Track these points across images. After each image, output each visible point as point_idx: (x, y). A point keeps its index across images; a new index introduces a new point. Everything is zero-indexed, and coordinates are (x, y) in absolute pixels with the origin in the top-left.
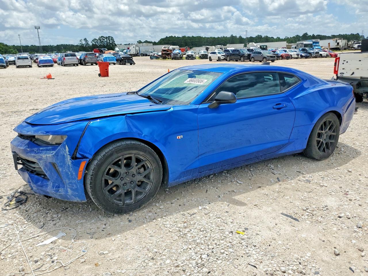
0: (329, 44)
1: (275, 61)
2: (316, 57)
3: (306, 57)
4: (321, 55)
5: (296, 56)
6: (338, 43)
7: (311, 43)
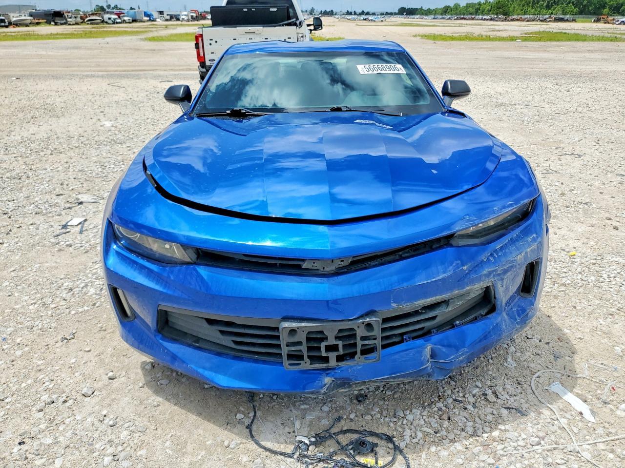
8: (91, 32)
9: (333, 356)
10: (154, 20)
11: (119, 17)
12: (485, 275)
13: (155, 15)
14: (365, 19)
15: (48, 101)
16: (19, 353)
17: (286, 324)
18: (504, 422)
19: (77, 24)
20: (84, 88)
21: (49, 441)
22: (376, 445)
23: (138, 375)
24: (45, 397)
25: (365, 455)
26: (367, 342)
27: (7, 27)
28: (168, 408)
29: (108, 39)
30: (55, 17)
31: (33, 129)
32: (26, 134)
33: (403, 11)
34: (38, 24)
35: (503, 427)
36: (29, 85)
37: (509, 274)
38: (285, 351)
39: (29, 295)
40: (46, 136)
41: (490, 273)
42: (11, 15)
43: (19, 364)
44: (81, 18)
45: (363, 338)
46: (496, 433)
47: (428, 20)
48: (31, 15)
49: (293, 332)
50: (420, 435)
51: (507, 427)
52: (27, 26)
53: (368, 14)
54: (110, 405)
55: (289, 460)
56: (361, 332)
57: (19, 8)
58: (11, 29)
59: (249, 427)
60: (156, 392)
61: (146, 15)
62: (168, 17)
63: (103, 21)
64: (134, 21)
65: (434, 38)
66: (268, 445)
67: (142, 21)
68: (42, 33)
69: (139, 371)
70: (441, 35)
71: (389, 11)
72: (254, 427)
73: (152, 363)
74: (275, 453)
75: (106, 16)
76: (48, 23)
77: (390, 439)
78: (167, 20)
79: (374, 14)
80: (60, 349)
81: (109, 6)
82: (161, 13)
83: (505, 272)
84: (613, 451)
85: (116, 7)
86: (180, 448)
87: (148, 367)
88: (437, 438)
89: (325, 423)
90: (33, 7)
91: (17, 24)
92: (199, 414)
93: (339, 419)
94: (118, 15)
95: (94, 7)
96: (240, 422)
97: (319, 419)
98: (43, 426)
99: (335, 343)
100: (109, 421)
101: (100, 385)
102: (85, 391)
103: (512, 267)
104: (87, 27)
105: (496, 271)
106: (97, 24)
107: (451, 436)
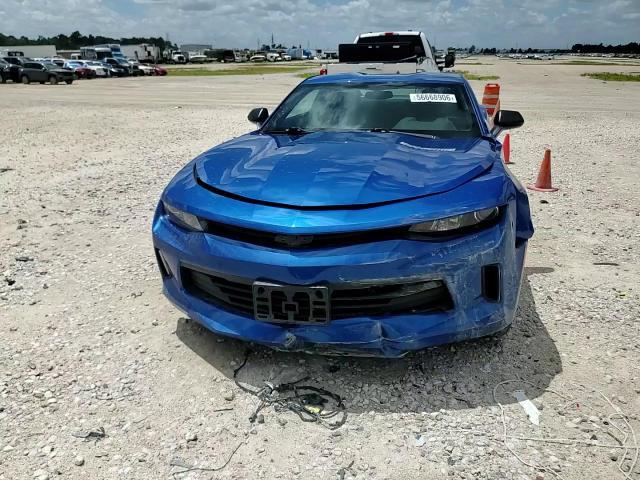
0: (136, 52)
1: (74, 82)
2: (135, 75)
3: (119, 75)
4: (142, 70)
5: (103, 73)
6: (149, 53)
7: (108, 49)
8: (252, 69)
9: (291, 314)
10: (312, 58)
11: (280, 56)
12: (432, 268)
13: (314, 53)
14: (529, 58)
15: (195, 127)
16: (101, 299)
17: (257, 283)
18: (447, 408)
19: (243, 62)
20: (229, 118)
21: (99, 353)
22: (327, 401)
23: (173, 325)
24: (107, 328)
25: (314, 405)
26: (317, 307)
27: (184, 63)
28: (185, 349)
29: (265, 76)
30: (225, 56)
31: (174, 147)
32: (167, 151)
33: (579, 49)
34: (211, 61)
35: (443, 411)
36: (186, 113)
37: (460, 271)
38: (256, 303)
39: (123, 264)
40: (181, 153)
41: (437, 267)
42: (190, 53)
43: (99, 305)
44: (248, 57)
45: (315, 303)
46: (434, 414)
47: (608, 58)
48: (205, 54)
49: (261, 289)
50: (367, 401)
51: (449, 412)
52: (201, 63)
53: (536, 51)
54: (146, 340)
55: (254, 396)
56: (313, 297)
57: (198, 48)
58: (188, 66)
59: (236, 372)
60: (181, 339)
61: (305, 53)
62: (325, 56)
63: (266, 60)
64: (293, 59)
65: (606, 77)
66: (244, 385)
67: (300, 59)
68: (213, 69)
69: (176, 323)
70: (616, 75)
71: (561, 49)
72: (240, 372)
73: (187, 320)
74: (245, 390)
75: (269, 55)
76: (219, 61)
77: (338, 398)
78: (324, 58)
79: (542, 52)
80: (129, 300)
81: (274, 46)
82: (319, 51)
83: (456, 269)
84: (540, 449)
85: (280, 46)
86: (181, 374)
87: (183, 322)
88: (381, 407)
89: (295, 379)
90: (210, 47)
91: (194, 61)
92: (205, 358)
93: (307, 379)
94: (280, 53)
95: (261, 47)
96: (232, 367)
97: (292, 376)
98: (98, 345)
99: (292, 303)
100: (141, 350)
101: (144, 327)
102: (133, 328)
103: (463, 265)
104: (250, 65)
105: (444, 265)
106: (261, 61)
107: (393, 408)
